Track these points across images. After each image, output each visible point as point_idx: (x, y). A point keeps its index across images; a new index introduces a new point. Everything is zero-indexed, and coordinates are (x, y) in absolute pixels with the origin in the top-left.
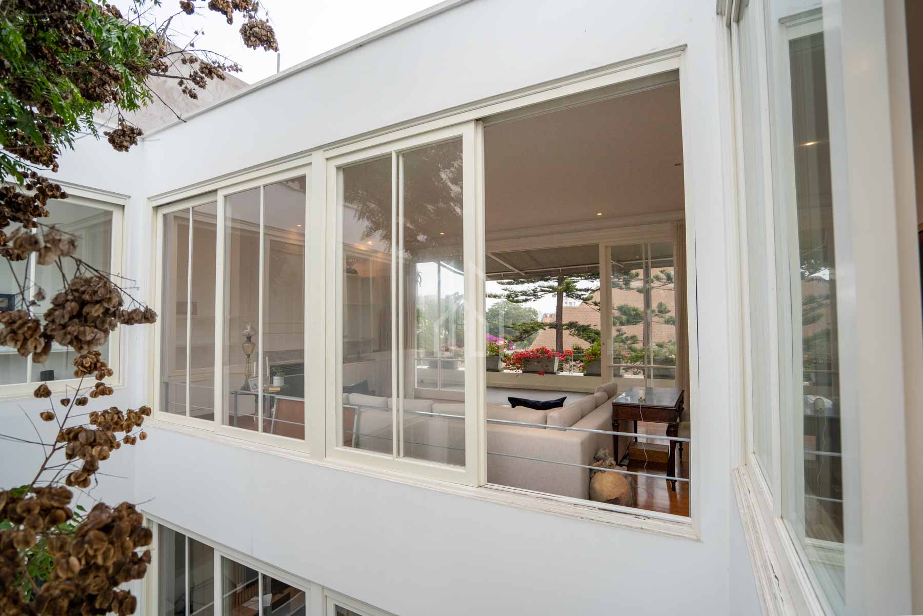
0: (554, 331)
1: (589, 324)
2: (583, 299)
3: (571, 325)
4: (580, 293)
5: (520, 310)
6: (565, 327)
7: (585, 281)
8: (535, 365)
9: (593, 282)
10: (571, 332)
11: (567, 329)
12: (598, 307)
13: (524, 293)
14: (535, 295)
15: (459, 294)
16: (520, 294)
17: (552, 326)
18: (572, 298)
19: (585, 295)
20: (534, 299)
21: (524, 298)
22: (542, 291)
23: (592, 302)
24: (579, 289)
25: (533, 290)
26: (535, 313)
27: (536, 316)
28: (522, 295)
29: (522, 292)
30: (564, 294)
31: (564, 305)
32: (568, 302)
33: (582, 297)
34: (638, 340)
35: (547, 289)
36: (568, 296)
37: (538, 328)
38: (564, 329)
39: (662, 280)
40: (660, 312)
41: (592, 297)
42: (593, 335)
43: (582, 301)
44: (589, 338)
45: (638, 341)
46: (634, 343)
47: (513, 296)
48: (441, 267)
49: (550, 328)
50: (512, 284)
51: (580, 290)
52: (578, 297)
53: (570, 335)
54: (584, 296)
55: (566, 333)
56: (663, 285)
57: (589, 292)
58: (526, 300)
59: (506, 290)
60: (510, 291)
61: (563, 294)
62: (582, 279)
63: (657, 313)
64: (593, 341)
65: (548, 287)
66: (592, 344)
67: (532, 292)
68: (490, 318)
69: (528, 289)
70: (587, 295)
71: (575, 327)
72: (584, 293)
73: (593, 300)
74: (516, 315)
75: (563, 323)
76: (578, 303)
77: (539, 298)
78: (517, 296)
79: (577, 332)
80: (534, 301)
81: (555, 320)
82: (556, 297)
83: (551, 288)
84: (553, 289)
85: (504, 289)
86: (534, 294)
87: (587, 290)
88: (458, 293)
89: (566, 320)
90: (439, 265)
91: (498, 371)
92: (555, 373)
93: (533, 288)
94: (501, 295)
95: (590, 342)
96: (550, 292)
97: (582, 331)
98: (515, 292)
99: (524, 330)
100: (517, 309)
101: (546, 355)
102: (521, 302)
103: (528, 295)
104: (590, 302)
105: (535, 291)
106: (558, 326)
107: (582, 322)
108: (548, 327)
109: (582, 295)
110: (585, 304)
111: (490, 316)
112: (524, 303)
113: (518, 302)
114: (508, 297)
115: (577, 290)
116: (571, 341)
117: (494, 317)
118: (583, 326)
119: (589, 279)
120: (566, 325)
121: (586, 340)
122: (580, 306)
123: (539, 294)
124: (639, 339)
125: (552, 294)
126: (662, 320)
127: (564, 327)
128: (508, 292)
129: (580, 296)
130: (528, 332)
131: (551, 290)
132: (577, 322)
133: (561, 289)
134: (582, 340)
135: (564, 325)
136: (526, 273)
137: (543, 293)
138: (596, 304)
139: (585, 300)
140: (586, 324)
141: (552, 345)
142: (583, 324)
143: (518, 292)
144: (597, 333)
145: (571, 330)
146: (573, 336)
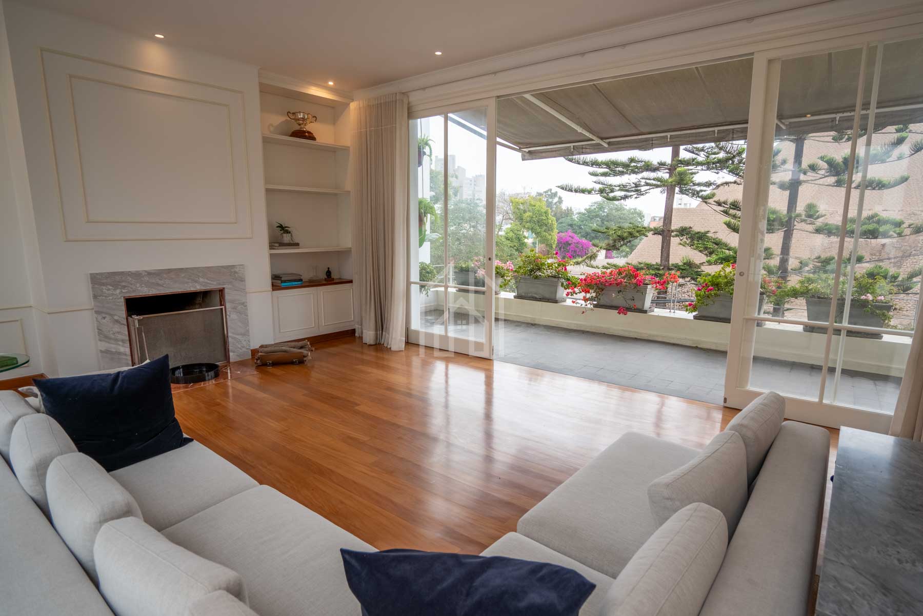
0: (660, 237)
1: (706, 230)
2: (702, 197)
3: (683, 231)
4: (698, 188)
5: (623, 212)
6: (675, 233)
7: (708, 171)
8: (614, 297)
9: (717, 173)
10: (681, 240)
11: (677, 236)
12: (722, 209)
13: (623, 188)
14: (637, 191)
15: (552, 192)
16: (618, 188)
17: (656, 232)
18: (687, 195)
19: (705, 191)
20: (636, 196)
21: (622, 193)
22: (647, 184)
23: (714, 201)
24: (697, 182)
25: (635, 184)
26: (641, 215)
27: (641, 219)
28: (619, 190)
29: (619, 186)
30: (677, 189)
31: (675, 206)
32: (682, 201)
33: (701, 194)
34: (772, 255)
35: (654, 182)
36: (681, 192)
37: (637, 234)
38: (673, 237)
39: (819, 172)
40: (810, 216)
41: (713, 195)
42: (710, 245)
43: (700, 199)
44: (706, 248)
45: (774, 256)
46: (768, 259)
47: (607, 190)
48: (449, 123)
49: (655, 234)
50: (609, 176)
51: (699, 184)
52: (695, 194)
53: (681, 244)
54: (703, 193)
55: (675, 241)
56: (821, 178)
57: (711, 188)
58: (625, 197)
59: (599, 183)
60: (604, 184)
61: (674, 190)
62: (702, 170)
63: (803, 217)
64: (711, 253)
65: (654, 179)
66: (709, 258)
67: (634, 185)
68: (587, 220)
69: (629, 182)
70: (708, 191)
71: (687, 234)
72: (704, 188)
73: (716, 199)
74: (618, 217)
75: (673, 228)
76: (694, 203)
77: (643, 194)
78: (612, 191)
79: (689, 241)
80: (636, 198)
81: (662, 224)
82: (666, 193)
83: (659, 181)
84: (661, 183)
85: (595, 182)
86: (637, 189)
87: (708, 184)
88: (551, 190)
89: (675, 225)
90: (446, 119)
91: (556, 301)
92: (645, 312)
93: (635, 181)
94: (592, 190)
95: (706, 255)
96: (657, 186)
97: (697, 239)
98: (610, 185)
99: (619, 236)
100: (618, 211)
101: (634, 281)
102: (618, 200)
103: (627, 191)
104: (711, 201)
105: (637, 185)
106: (665, 232)
107: (698, 228)
108: (652, 232)
109: (701, 191)
110: (705, 204)
111: (587, 218)
112: (622, 201)
113: (614, 199)
114: (601, 191)
115: (694, 185)
116: (680, 252)
117: (592, 219)
118: (698, 233)
119: (713, 168)
120: (676, 231)
121: (700, 251)
122: (697, 206)
123: (643, 189)
124: (775, 253)
125: (660, 189)
126: (810, 228)
127: (673, 234)
128: (601, 186)
129: (698, 192)
130: (623, 239)
131: (659, 183)
132: (690, 228)
133: (671, 182)
134: (696, 252)
135: (672, 231)
136: (609, 143)
137: (648, 187)
138: (719, 204)
139: (705, 199)
140: (703, 231)
141: (655, 258)
142: (699, 231)
143: (615, 186)
144: (718, 243)
145: (681, 238)
146: (684, 245)
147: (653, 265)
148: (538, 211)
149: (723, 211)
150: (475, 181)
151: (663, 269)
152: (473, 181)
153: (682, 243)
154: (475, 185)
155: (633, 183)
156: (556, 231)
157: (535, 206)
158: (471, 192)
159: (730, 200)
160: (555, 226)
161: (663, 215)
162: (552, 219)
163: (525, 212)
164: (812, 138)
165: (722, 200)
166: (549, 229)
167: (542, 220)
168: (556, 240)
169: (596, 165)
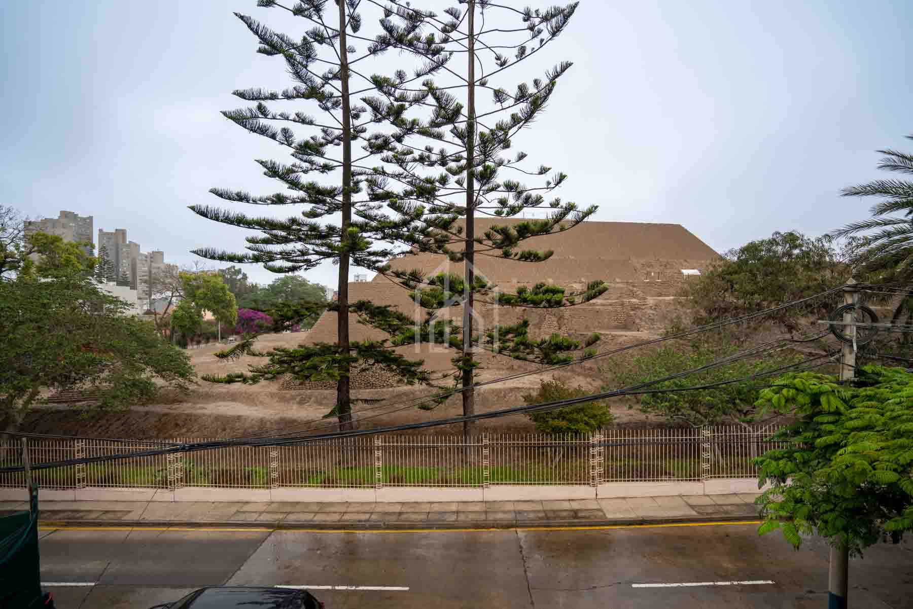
0: (336, 314)
1: (386, 304)
2: (378, 269)
3: (362, 306)
4: (373, 258)
5: (306, 287)
6: (352, 308)
7: (382, 240)
9: (393, 242)
10: (360, 317)
11: (354, 311)
12: (401, 280)
13: (287, 256)
14: (305, 260)
16: (279, 256)
17: (332, 307)
18: (364, 266)
19: (381, 262)
20: (305, 267)
23: (392, 273)
24: (372, 251)
26: (323, 290)
28: (282, 259)
30: (351, 259)
31: (351, 279)
32: (355, 273)
33: (377, 265)
36: (358, 262)
38: (351, 313)
41: (391, 266)
42: (393, 321)
43: (377, 271)
44: (390, 325)
49: (330, 310)
51: (375, 254)
52: (371, 265)
53: (359, 322)
54: (379, 264)
55: (353, 318)
57: (387, 258)
58: (293, 269)
60: (262, 252)
61: (348, 260)
67: (301, 254)
68: (271, 296)
70: (384, 262)
71: (366, 309)
72: (380, 258)
73: (393, 270)
75: (349, 303)
76: (370, 274)
77: (313, 265)
79: (369, 317)
80: (306, 269)
81: (337, 299)
82: (339, 264)
84: (334, 251)
86: (305, 258)
87: (384, 254)
89: (352, 299)
96: (328, 255)
97: (378, 315)
98: (269, 253)
100: (303, 286)
102: (285, 271)
103: (293, 260)
104: (388, 272)
106: (341, 307)
107: (377, 303)
108: (326, 308)
109: (377, 261)
110: (382, 276)
111: (271, 294)
115: (370, 254)
116: (360, 331)
118: (379, 307)
120: (353, 305)
122: (373, 280)
123: (312, 258)
125: (331, 259)
127: (350, 309)
128: (257, 253)
129: (374, 263)
131: (330, 252)
132: (369, 302)
133: (344, 250)
134: (379, 330)
135: (349, 307)
137: (318, 256)
138: (398, 275)
139: (382, 270)
140: (383, 304)
141: (332, 339)
142: (379, 305)
143: (276, 254)
144: (400, 317)
145: (360, 314)
146: (363, 323)
147: (331, 346)
148: (213, 286)
149: (403, 283)
150: (151, 258)
151: (342, 351)
152: (149, 257)
153: (361, 320)
154: (151, 262)
155: (299, 251)
156: (236, 307)
157: (209, 282)
158: (146, 269)
159: (409, 271)
160: (235, 302)
161: (336, 289)
162: (230, 295)
163: (198, 288)
164: (480, 209)
165: (400, 270)
166: (228, 305)
167: (218, 296)
168: (236, 316)
169: (244, 224)
